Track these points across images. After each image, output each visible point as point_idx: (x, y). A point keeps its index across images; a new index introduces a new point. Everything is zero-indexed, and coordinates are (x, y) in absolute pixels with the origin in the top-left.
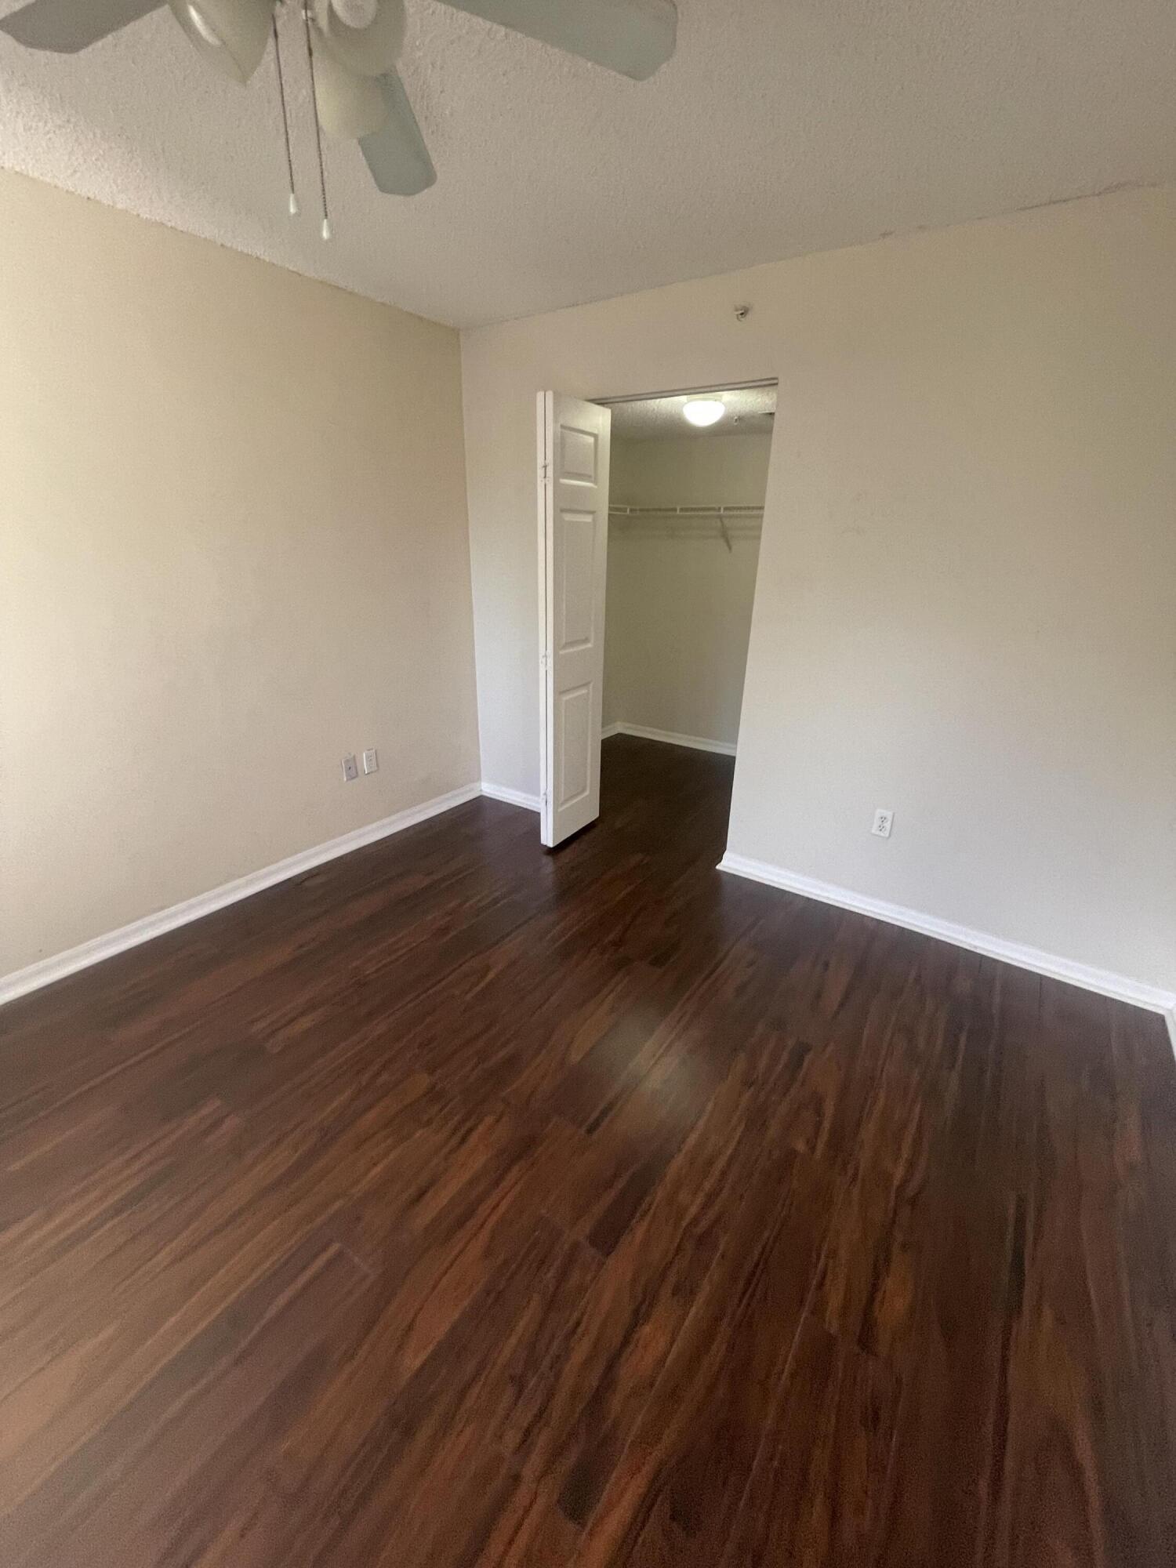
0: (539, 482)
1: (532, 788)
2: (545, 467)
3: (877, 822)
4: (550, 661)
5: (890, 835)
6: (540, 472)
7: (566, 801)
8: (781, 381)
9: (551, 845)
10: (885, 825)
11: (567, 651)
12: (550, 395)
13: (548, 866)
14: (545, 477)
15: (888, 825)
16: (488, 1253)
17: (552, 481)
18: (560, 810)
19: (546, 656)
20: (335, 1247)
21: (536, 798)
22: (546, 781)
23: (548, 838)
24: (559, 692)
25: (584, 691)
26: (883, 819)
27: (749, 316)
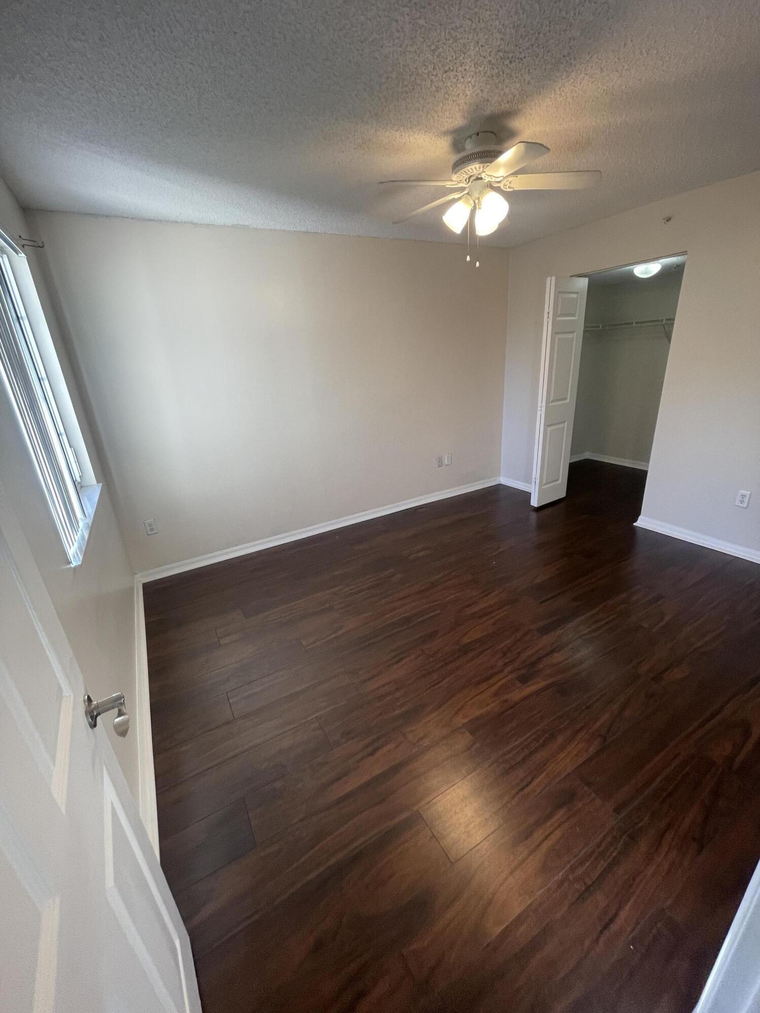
0: (545, 320)
1: (528, 480)
2: (548, 313)
3: (739, 498)
4: (544, 409)
5: (748, 506)
6: (546, 316)
7: (547, 484)
8: (689, 252)
9: (536, 506)
10: (744, 500)
11: (554, 404)
12: (554, 278)
13: (534, 516)
14: (548, 318)
15: (746, 500)
16: (494, 624)
17: (551, 320)
18: (543, 487)
19: (541, 407)
20: (438, 612)
21: (529, 485)
22: (536, 473)
23: (535, 503)
24: (547, 425)
25: (561, 426)
26: (743, 496)
27: (671, 222)
